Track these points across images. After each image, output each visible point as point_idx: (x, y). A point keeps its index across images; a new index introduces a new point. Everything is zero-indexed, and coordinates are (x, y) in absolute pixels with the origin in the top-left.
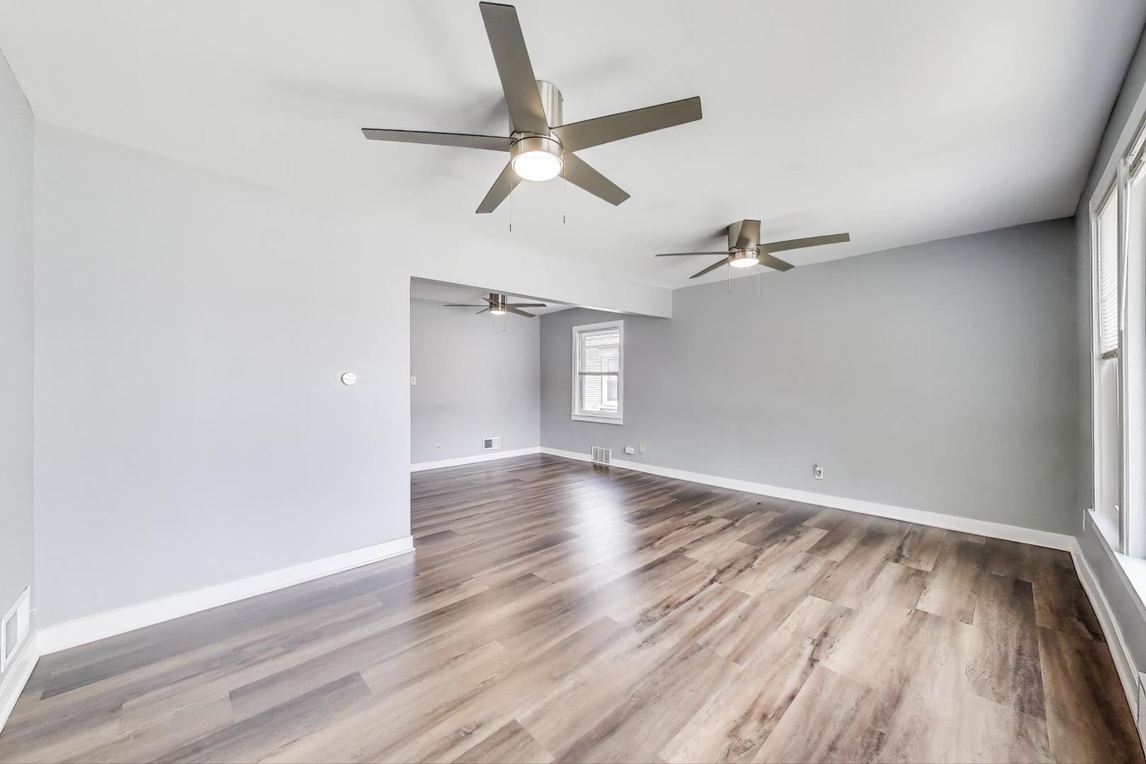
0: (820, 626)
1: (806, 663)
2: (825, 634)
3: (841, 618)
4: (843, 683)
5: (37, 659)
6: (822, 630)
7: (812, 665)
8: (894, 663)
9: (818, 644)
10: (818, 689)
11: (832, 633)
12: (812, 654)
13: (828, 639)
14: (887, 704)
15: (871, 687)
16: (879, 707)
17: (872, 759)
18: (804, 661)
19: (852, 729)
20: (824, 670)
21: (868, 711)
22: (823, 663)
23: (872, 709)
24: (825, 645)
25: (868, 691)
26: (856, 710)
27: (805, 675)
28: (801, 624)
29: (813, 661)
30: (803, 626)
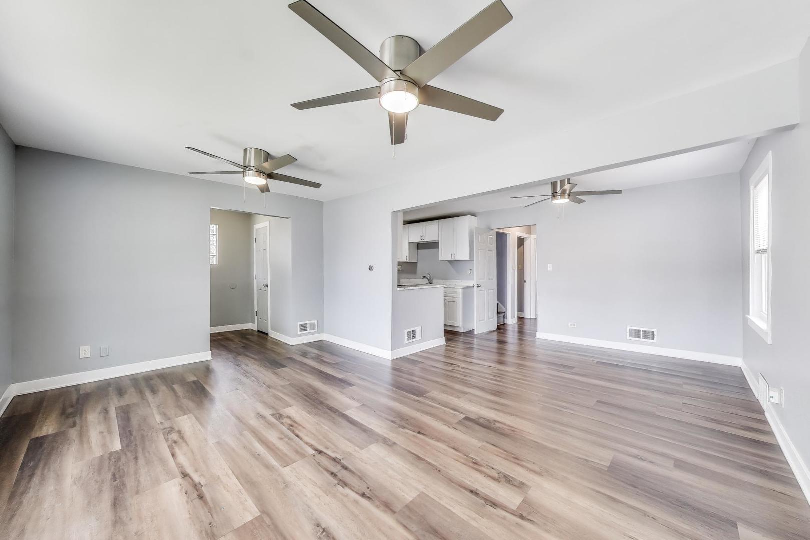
0: (212, 499)
1: (186, 471)
2: (201, 497)
3: (208, 522)
4: (156, 482)
5: (320, 340)
6: (207, 496)
7: (182, 474)
8: (133, 527)
9: (196, 487)
10: (166, 468)
11: (197, 502)
12: (190, 478)
13: (195, 495)
14: (121, 496)
15: (137, 496)
16: (124, 491)
17: (114, 469)
18: (190, 471)
19: (132, 471)
20: (174, 477)
21: (130, 483)
22: (179, 480)
23: (128, 487)
24: (190, 489)
25: (137, 493)
26: (136, 478)
27: (179, 466)
28: (224, 487)
29: (185, 475)
30: (222, 487)
